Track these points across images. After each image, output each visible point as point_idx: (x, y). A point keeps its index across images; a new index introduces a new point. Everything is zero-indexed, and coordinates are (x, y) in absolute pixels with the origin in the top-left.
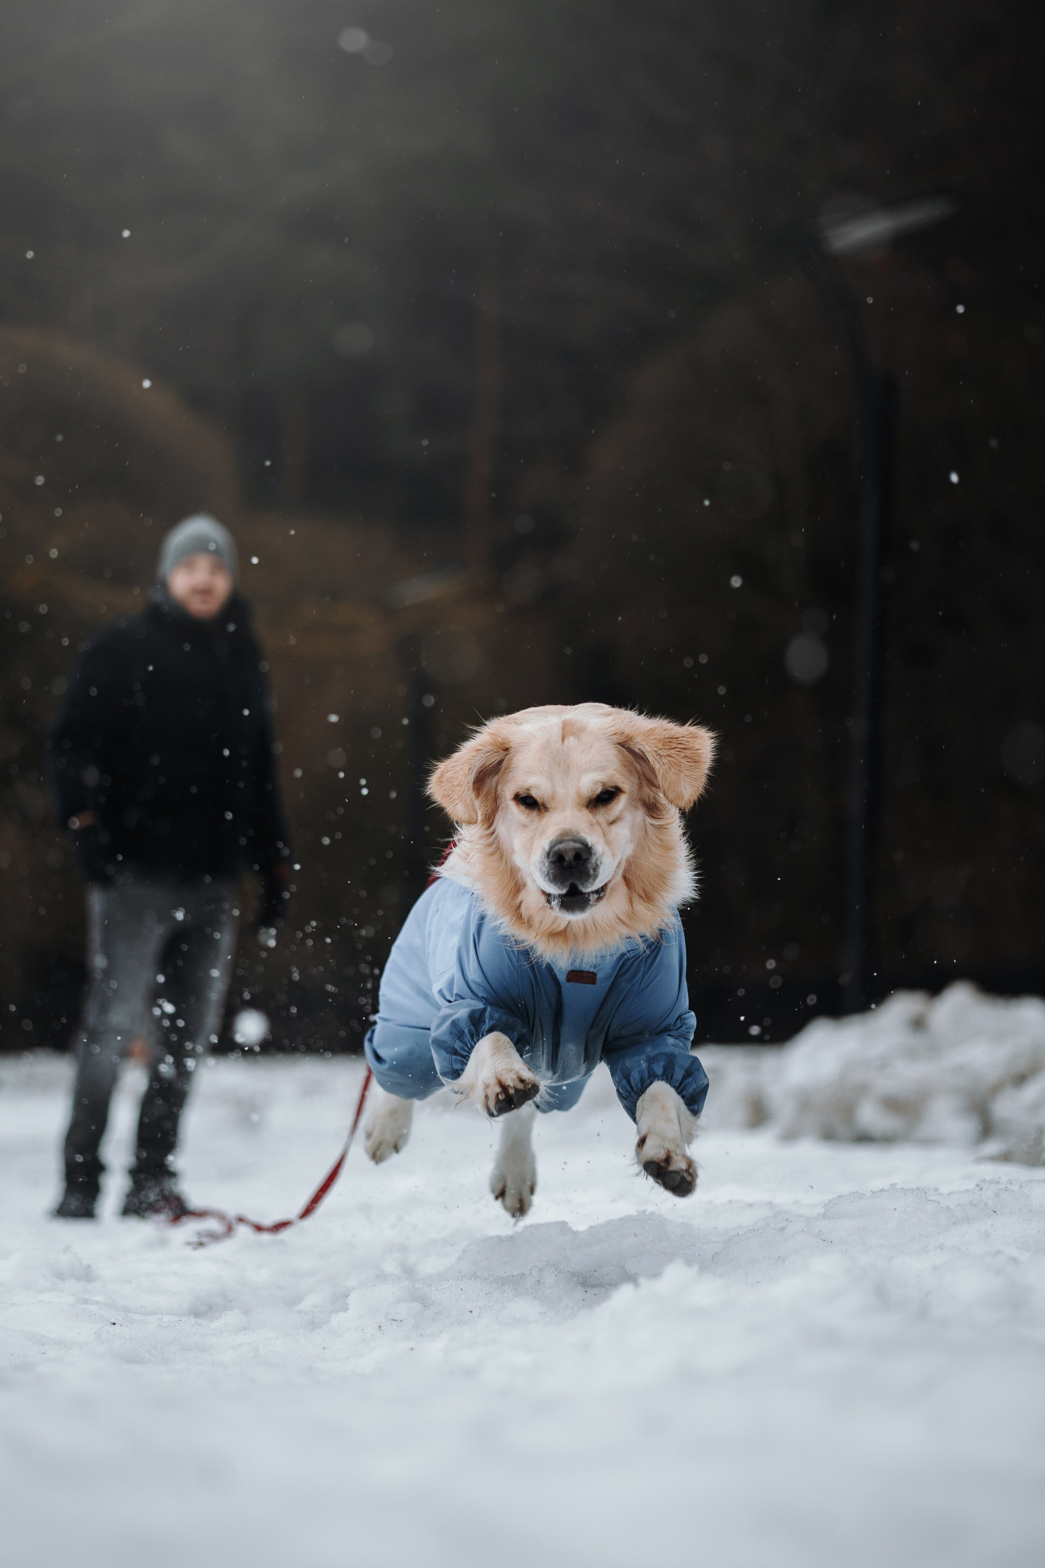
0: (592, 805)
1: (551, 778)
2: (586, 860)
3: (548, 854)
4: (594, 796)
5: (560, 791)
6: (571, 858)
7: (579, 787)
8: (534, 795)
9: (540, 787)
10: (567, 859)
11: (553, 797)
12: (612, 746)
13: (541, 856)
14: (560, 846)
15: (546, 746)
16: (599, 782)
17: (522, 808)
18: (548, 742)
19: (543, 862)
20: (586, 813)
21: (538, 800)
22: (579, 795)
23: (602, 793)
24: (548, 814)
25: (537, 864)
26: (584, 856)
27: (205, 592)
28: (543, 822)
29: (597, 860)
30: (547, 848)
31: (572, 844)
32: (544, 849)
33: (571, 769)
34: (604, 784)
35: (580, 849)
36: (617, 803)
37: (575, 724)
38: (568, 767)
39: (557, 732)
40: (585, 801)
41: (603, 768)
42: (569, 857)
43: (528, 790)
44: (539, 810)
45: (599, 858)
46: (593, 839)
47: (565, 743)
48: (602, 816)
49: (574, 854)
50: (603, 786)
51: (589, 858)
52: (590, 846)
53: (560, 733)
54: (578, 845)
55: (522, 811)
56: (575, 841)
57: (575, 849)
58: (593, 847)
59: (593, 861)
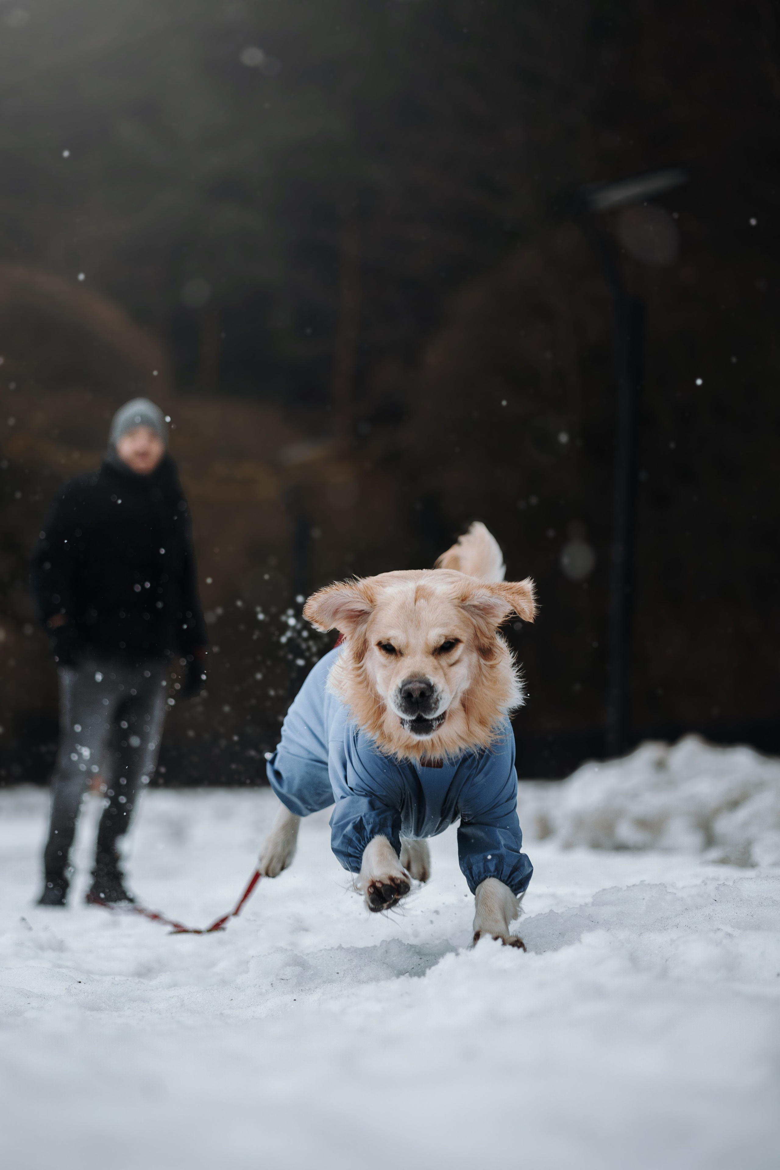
0: (436, 653)
1: (405, 631)
2: (430, 697)
3: (401, 690)
4: (439, 646)
5: (413, 641)
6: (418, 696)
7: (427, 639)
8: (393, 644)
9: (397, 638)
10: (414, 696)
11: (407, 646)
12: (453, 608)
13: (395, 691)
14: (409, 686)
15: (402, 606)
16: (442, 635)
17: (383, 652)
18: (404, 603)
19: (397, 696)
20: (432, 658)
21: (396, 648)
22: (427, 644)
23: (445, 643)
24: (403, 659)
25: (392, 696)
26: (428, 694)
27: (143, 454)
28: (398, 665)
29: (437, 696)
30: (400, 686)
31: (418, 685)
32: (397, 686)
33: (421, 624)
34: (446, 637)
35: (424, 688)
36: (456, 650)
37: (426, 589)
38: (419, 623)
39: (411, 595)
40: (431, 650)
41: (445, 625)
42: (416, 694)
43: (388, 640)
44: (396, 655)
45: (440, 694)
46: (435, 679)
47: (417, 604)
48: (445, 661)
49: (419, 692)
50: (446, 638)
51: (431, 695)
52: (432, 685)
53: (414, 596)
54: (423, 686)
55: (383, 655)
56: (420, 682)
57: (420, 689)
58: (435, 686)
59: (435, 697)
